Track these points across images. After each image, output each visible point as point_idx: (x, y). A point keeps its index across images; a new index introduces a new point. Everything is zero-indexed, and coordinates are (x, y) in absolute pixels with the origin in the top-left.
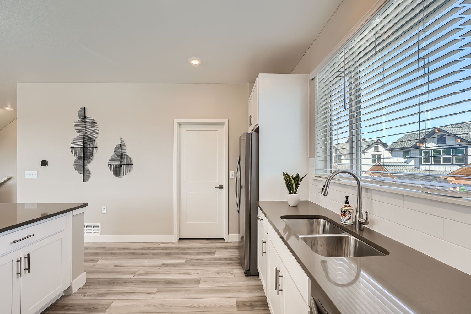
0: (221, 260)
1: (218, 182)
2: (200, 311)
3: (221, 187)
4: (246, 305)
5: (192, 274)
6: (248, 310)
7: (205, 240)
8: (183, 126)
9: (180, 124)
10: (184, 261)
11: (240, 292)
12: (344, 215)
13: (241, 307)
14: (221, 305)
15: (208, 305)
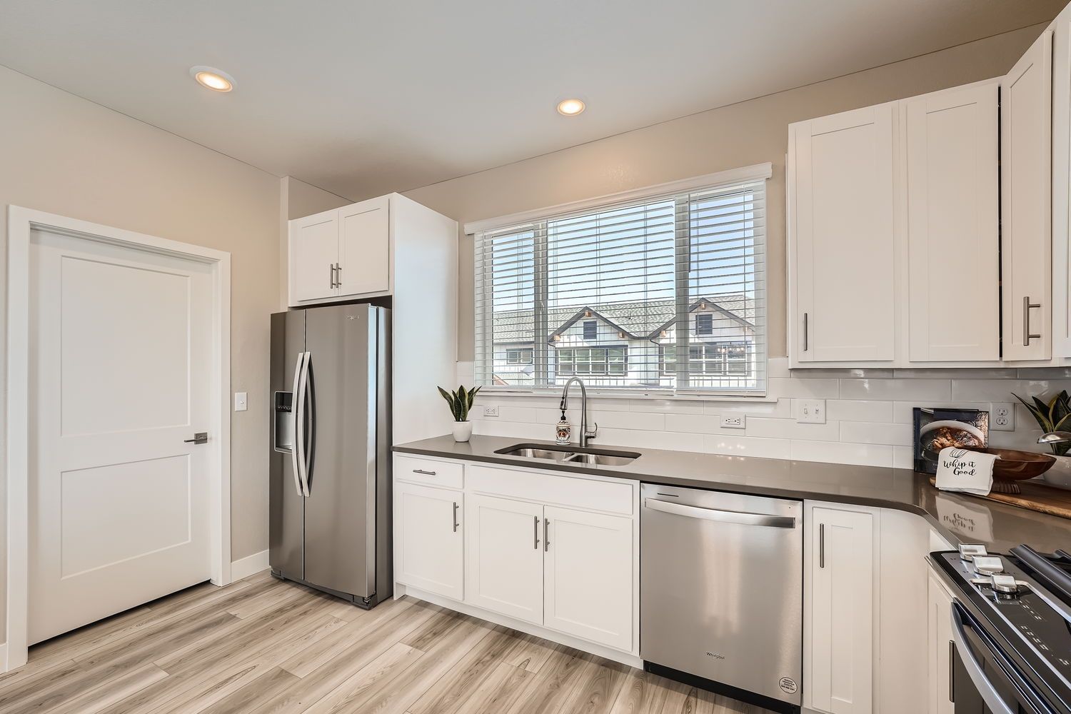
0: (273, 617)
1: (189, 424)
2: (369, 697)
3: (201, 439)
4: (429, 638)
5: (238, 677)
6: (437, 643)
7: (148, 610)
8: (44, 237)
9: (34, 228)
10: (162, 675)
11: (392, 632)
12: (564, 434)
13: (425, 645)
14: (391, 666)
15: (369, 682)
